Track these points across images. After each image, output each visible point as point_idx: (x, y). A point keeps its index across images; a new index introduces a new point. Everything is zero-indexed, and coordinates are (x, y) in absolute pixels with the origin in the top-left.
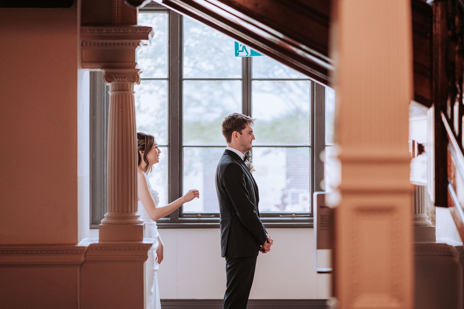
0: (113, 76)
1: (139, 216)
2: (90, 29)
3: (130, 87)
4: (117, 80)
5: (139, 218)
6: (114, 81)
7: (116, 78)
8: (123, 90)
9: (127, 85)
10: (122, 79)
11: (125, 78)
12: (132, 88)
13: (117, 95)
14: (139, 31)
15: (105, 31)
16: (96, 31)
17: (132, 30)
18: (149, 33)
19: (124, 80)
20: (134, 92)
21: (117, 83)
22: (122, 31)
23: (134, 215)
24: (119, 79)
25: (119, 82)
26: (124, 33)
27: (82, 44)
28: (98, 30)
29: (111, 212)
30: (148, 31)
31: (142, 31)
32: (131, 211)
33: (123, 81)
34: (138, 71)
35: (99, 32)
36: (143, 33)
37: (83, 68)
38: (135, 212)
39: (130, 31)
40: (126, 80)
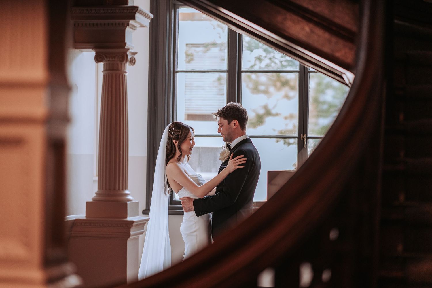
0: (104, 56)
1: (128, 194)
2: (79, 10)
3: (121, 67)
4: (107, 60)
5: (128, 196)
6: (105, 61)
7: (107, 57)
8: (113, 70)
9: (118, 64)
10: (112, 59)
11: (115, 57)
12: (123, 68)
13: (108, 75)
14: (126, 11)
15: (93, 11)
16: (85, 11)
17: (119, 10)
18: (135, 13)
19: (114, 59)
20: (126, 72)
21: (108, 62)
22: (109, 11)
23: (122, 193)
24: (109, 58)
25: (109, 62)
26: (112, 13)
27: (75, 25)
28: (87, 10)
29: (103, 189)
30: (134, 11)
31: (128, 11)
32: (119, 189)
33: (113, 61)
34: (127, 51)
35: (88, 13)
36: (129, 13)
37: (76, 48)
38: (123, 189)
39: (117, 11)
40: (116, 60)
